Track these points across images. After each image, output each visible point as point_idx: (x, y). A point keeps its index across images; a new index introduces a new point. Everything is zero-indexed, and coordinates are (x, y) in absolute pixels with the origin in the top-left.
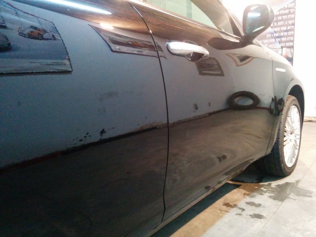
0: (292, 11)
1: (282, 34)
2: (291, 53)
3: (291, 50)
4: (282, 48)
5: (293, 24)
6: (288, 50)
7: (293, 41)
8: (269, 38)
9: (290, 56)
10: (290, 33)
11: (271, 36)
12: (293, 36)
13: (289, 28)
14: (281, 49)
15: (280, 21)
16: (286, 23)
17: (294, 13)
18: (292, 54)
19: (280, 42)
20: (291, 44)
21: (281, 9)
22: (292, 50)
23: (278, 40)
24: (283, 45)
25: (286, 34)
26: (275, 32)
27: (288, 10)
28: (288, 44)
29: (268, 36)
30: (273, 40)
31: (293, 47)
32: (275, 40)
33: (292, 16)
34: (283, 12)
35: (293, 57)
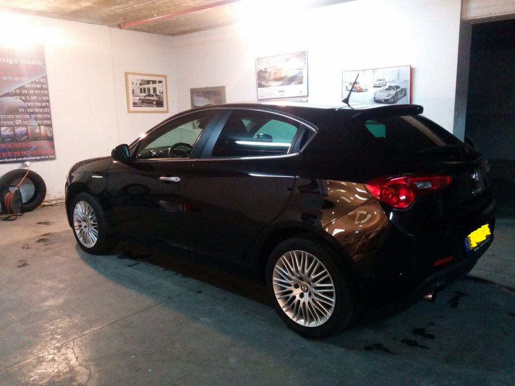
0: (44, 86)
1: (37, 110)
2: (50, 132)
3: (49, 129)
4: (39, 125)
5: (48, 101)
6: (47, 128)
7: (50, 119)
8: (22, 113)
9: (49, 135)
10: (46, 110)
11: (24, 110)
12: (49, 113)
13: (44, 104)
14: (38, 127)
15: (33, 95)
16: (40, 99)
17: (47, 89)
18: (52, 132)
19: (36, 119)
20: (49, 122)
21: (32, 83)
22: (51, 129)
23: (33, 116)
24: (40, 122)
25: (41, 110)
26: (29, 107)
27: (40, 85)
28: (45, 122)
29: (20, 110)
30: (28, 116)
31: (50, 125)
32: (30, 116)
33: (46, 92)
34: (35, 86)
35: (52, 137)
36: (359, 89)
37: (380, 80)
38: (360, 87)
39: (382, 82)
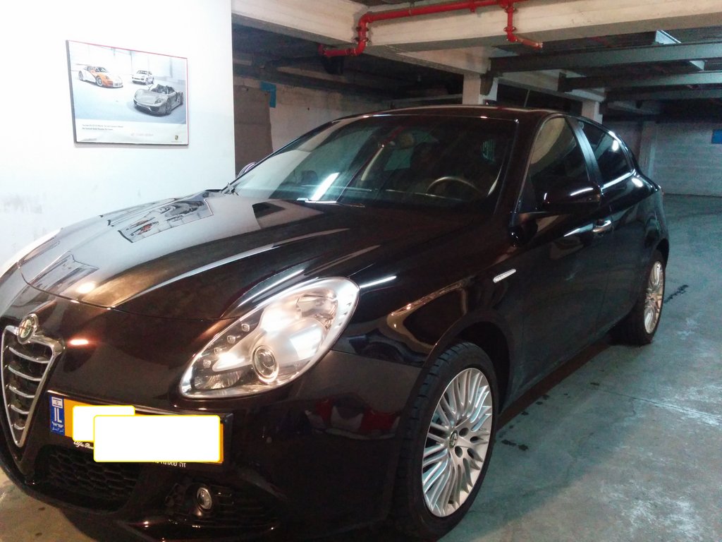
36: (106, 81)
37: (144, 73)
38: (107, 78)
39: (146, 76)
